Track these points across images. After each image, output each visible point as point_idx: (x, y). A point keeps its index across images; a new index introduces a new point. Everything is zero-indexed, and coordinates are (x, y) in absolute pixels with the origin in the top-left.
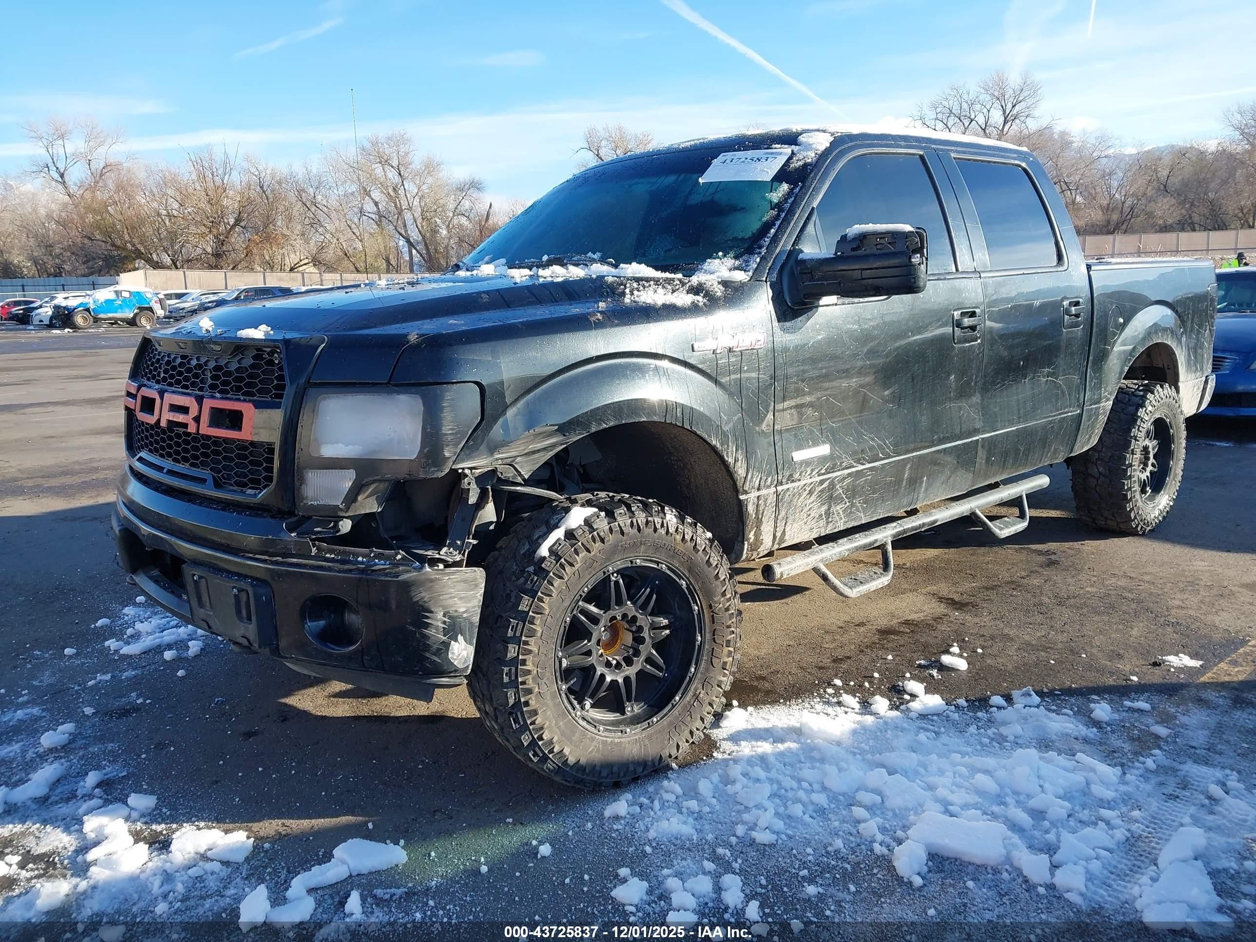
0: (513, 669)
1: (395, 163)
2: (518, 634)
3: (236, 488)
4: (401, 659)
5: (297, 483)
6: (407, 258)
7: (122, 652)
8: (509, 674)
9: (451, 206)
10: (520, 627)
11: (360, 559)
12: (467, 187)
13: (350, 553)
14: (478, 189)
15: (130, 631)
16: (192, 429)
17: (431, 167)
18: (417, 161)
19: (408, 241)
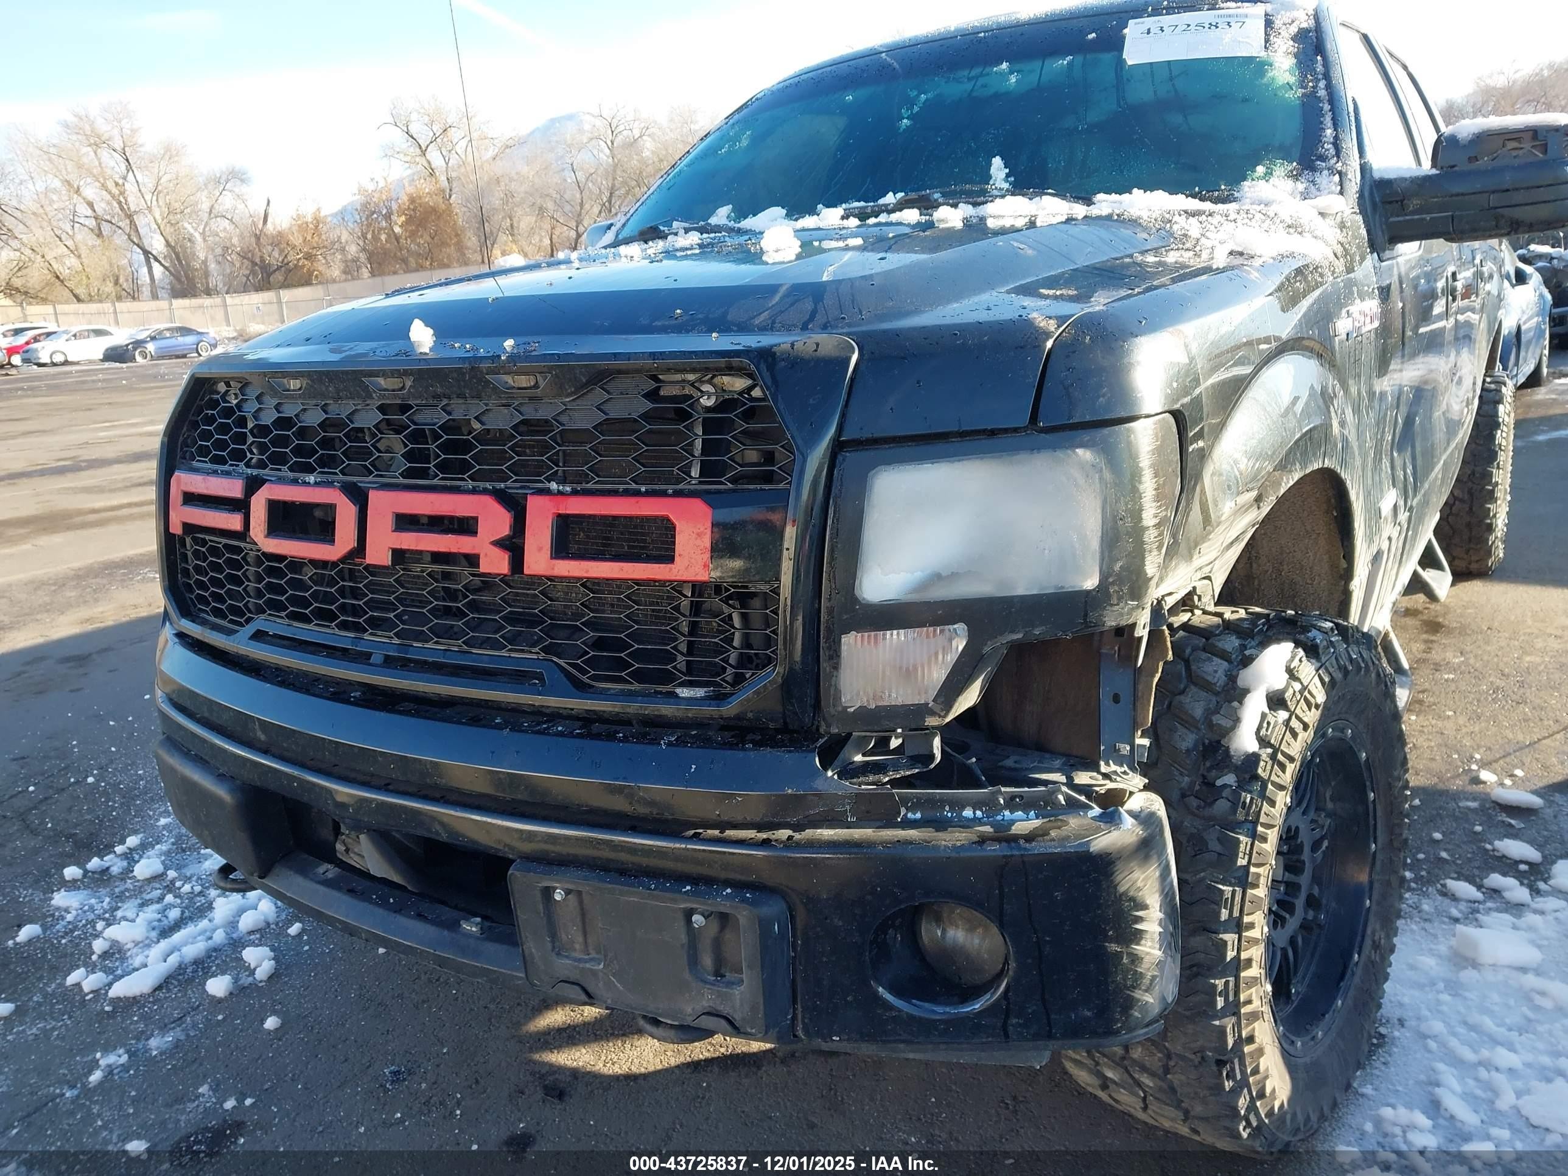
0: (1231, 979)
1: (118, 145)
2: (1236, 914)
3: (636, 686)
4: (1089, 1014)
5: (825, 665)
6: (148, 280)
7: (112, 993)
8: (1225, 993)
9: (205, 206)
10: (1238, 898)
11: (968, 813)
12: (224, 178)
13: (942, 802)
14: (242, 181)
15: (99, 946)
16: (496, 563)
17: (170, 153)
18: (149, 142)
19: (146, 253)
